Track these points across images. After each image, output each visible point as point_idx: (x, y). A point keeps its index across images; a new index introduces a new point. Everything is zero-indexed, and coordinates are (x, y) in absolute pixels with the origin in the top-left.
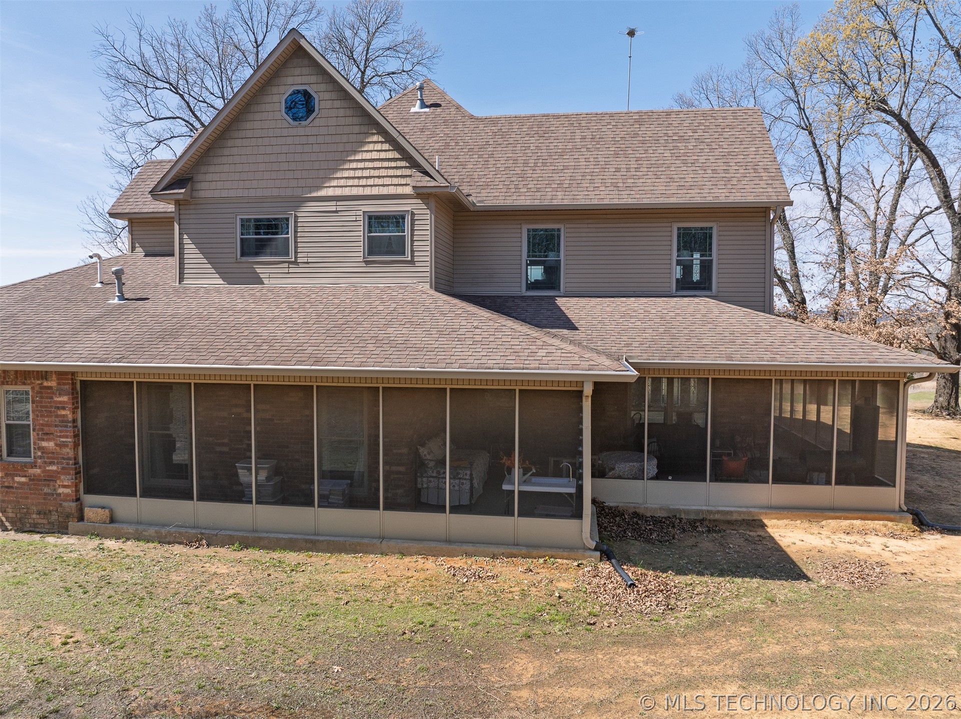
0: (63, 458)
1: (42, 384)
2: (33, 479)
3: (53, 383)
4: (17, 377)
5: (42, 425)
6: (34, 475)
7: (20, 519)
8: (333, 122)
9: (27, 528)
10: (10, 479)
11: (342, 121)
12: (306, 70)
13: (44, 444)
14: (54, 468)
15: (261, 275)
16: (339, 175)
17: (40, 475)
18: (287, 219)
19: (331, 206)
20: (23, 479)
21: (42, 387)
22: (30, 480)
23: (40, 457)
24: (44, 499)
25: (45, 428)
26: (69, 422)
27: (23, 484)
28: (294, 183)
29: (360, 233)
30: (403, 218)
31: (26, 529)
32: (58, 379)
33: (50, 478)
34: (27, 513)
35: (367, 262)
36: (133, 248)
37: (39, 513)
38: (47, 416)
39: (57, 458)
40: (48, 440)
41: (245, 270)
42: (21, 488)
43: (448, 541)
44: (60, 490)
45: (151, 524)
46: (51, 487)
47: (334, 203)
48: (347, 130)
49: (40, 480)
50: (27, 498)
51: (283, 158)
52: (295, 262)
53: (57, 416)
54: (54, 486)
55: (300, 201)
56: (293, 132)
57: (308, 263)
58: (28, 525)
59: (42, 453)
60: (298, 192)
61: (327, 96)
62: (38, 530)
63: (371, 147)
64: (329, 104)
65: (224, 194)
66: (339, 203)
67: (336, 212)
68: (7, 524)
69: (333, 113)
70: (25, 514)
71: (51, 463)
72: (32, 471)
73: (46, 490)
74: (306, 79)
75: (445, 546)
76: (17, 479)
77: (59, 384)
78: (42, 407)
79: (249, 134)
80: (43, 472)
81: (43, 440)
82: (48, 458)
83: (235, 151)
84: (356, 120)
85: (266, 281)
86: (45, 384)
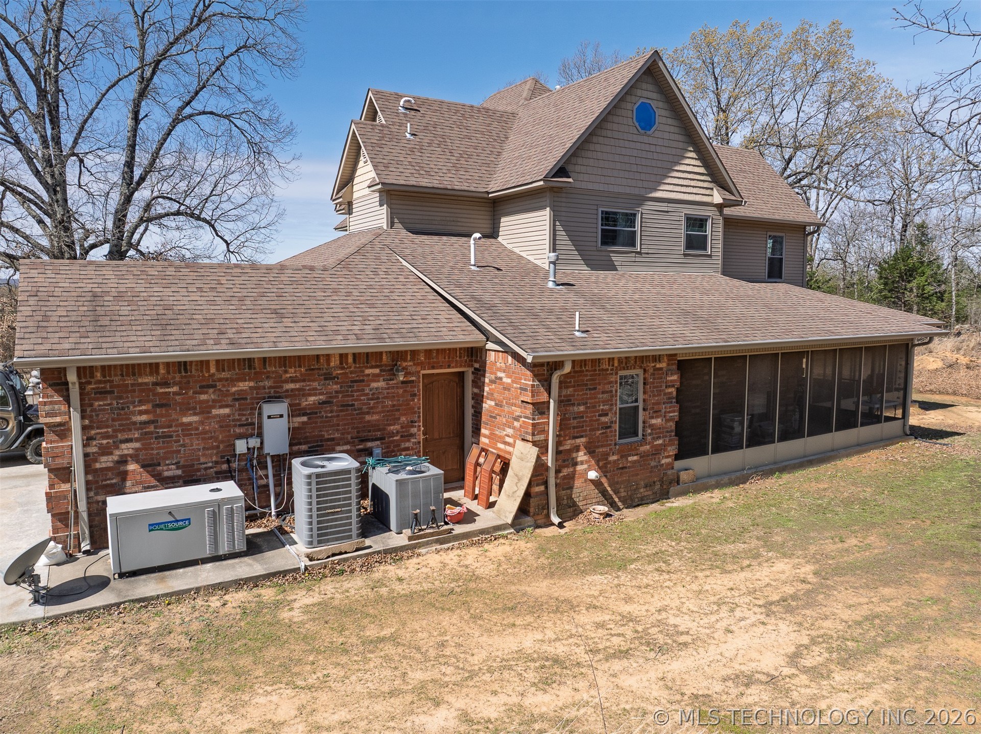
0: (667, 432)
1: (655, 366)
2: (643, 456)
3: (663, 365)
4: (636, 362)
5: (653, 404)
6: (644, 452)
7: (630, 496)
8: (666, 136)
9: (636, 501)
10: (624, 460)
11: (672, 137)
12: (650, 87)
13: (654, 421)
14: (660, 442)
15: (616, 263)
16: (669, 180)
17: (648, 451)
18: (635, 215)
19: (663, 207)
20: (635, 458)
21: (656, 369)
22: (641, 457)
23: (650, 434)
24: (651, 472)
25: (655, 407)
26: (673, 398)
27: (634, 462)
28: (640, 184)
29: (682, 231)
30: (706, 220)
31: (635, 504)
32: (669, 360)
33: (657, 452)
34: (637, 489)
35: (685, 255)
36: (392, 224)
37: (646, 486)
38: (657, 396)
39: (662, 433)
40: (657, 417)
41: (603, 258)
42: (632, 467)
43: (858, 445)
44: (663, 461)
45: (725, 473)
46: (657, 460)
47: (666, 204)
48: (675, 144)
49: (648, 456)
50: (637, 475)
51: (633, 160)
52: (640, 253)
53: (665, 394)
54: (659, 458)
55: (642, 200)
56: (640, 138)
57: (648, 253)
58: (636, 500)
59: (652, 430)
60: (642, 192)
61: (664, 113)
62: (644, 502)
63: (687, 161)
64: (664, 120)
65: (590, 186)
66: (669, 205)
67: (667, 212)
68: (620, 504)
69: (667, 128)
70: (635, 490)
71: (659, 438)
72: (642, 449)
73: (653, 464)
74: (651, 95)
75: (859, 448)
76: (630, 459)
77: (668, 365)
78: (654, 387)
79: (609, 134)
80: (651, 447)
81: (652, 418)
82: (656, 434)
83: (598, 147)
84: (681, 138)
85: (619, 268)
86: (658, 366)
